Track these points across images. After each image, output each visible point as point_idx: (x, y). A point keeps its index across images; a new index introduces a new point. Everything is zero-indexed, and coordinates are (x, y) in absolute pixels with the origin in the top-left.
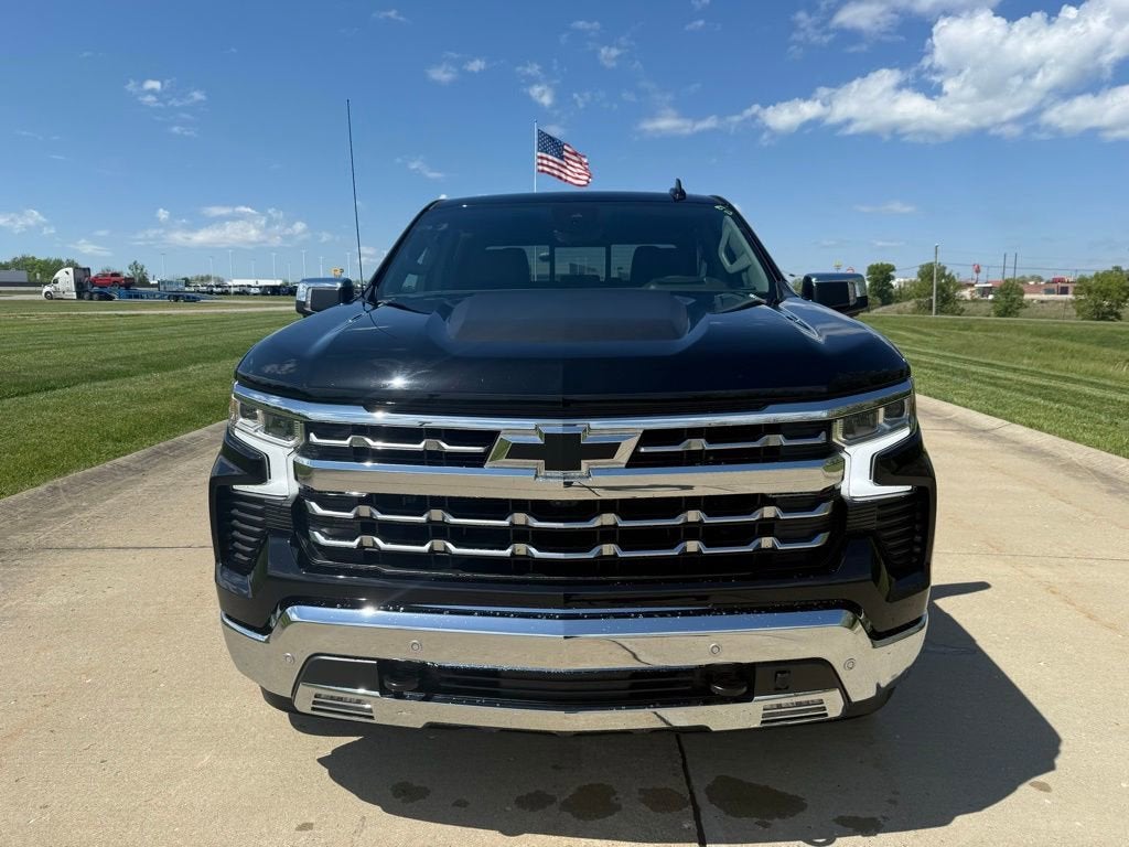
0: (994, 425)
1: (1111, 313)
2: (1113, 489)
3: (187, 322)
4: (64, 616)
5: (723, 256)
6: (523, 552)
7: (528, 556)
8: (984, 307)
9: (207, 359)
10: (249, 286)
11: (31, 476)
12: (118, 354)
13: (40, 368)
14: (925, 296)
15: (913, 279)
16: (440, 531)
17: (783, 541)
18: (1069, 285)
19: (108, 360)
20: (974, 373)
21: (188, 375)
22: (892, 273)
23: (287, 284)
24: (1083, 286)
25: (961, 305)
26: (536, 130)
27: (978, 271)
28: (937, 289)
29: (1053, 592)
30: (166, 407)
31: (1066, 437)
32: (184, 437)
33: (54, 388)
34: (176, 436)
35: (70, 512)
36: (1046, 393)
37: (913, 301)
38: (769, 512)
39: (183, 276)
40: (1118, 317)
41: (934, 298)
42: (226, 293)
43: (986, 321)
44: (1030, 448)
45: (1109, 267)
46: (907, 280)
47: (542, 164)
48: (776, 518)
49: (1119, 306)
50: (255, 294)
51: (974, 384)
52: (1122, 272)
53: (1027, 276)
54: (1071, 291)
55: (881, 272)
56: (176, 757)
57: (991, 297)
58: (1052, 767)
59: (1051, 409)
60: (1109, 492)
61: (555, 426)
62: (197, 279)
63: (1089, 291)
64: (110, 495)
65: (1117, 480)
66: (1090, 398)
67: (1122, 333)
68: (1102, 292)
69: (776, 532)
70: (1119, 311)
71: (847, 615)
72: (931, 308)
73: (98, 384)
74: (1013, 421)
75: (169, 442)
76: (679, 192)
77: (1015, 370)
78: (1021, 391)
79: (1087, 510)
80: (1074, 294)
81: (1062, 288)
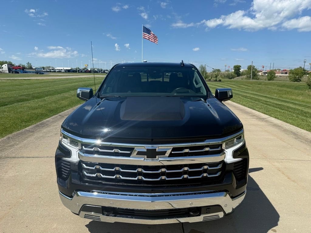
0: (266, 117)
1: (298, 79)
2: (296, 137)
3: (44, 82)
4: (14, 180)
5: (194, 83)
6: (140, 178)
7: (142, 179)
8: (265, 78)
9: (50, 95)
10: (61, 70)
11: (2, 134)
12: (25, 94)
13: (3, 98)
14: (249, 74)
15: (246, 69)
16: (118, 172)
17: (209, 174)
18: (288, 72)
19: (22, 95)
20: (261, 100)
21: (45, 100)
22: (240, 68)
23: (72, 69)
24: (291, 72)
25: (259, 77)
26: (142, 26)
27: (263, 67)
28: (252, 72)
29: (280, 171)
30: (39, 111)
31: (285, 121)
32: (45, 121)
33: (7, 105)
34: (42, 120)
35: (13, 145)
36: (280, 107)
37: (246, 76)
38: (206, 167)
39: (42, 66)
40: (300, 80)
41: (251, 75)
42: (55, 72)
43: (265, 82)
44: (275, 124)
45: (298, 67)
46: (244, 70)
47: (144, 36)
48: (207, 169)
49: (300, 77)
50: (63, 72)
51: (261, 104)
52: (302, 68)
53: (277, 69)
54: (288, 73)
55: (237, 68)
56: (47, 225)
57: (267, 75)
58: (277, 225)
59: (281, 112)
60: (295, 138)
61: (149, 147)
62: (46, 67)
63: (293, 74)
64: (24, 140)
65: (298, 135)
66: (291, 108)
67: (301, 86)
68: (296, 74)
69: (207, 172)
70: (301, 79)
71: (225, 193)
72: (250, 78)
73: (20, 103)
74: (271, 116)
75: (41, 122)
76: (182, 63)
77: (272, 98)
78: (274, 106)
79: (289, 144)
80: (289, 74)
81: (286, 72)
